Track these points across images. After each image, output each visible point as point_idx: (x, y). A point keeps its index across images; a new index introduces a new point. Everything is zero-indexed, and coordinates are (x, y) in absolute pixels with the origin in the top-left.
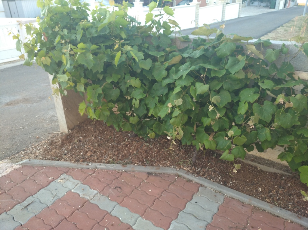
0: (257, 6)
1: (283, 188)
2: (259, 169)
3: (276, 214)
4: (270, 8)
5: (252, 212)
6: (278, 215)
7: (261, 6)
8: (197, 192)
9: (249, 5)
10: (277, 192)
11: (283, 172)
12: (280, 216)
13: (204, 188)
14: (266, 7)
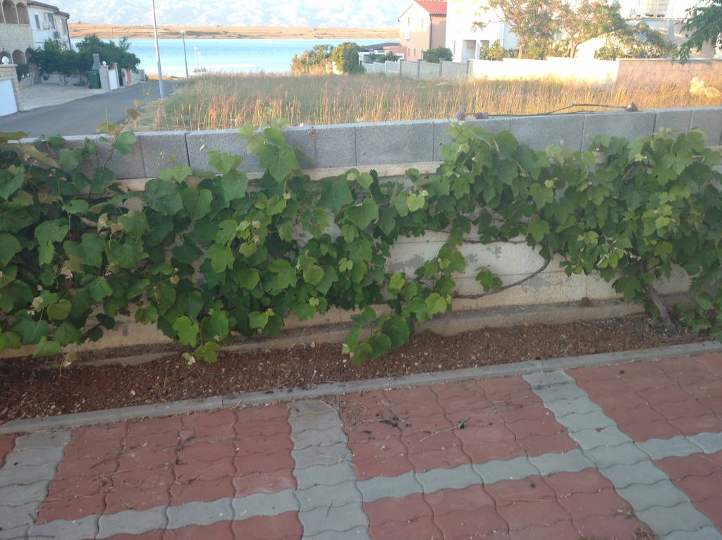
0: (58, 84)
1: (170, 375)
2: (125, 366)
3: (166, 414)
4: (91, 87)
5: (127, 429)
6: (170, 414)
7: (68, 84)
8: (12, 448)
9: (38, 82)
10: (161, 384)
11: (165, 354)
12: (173, 413)
13: (26, 436)
14: (81, 84)
